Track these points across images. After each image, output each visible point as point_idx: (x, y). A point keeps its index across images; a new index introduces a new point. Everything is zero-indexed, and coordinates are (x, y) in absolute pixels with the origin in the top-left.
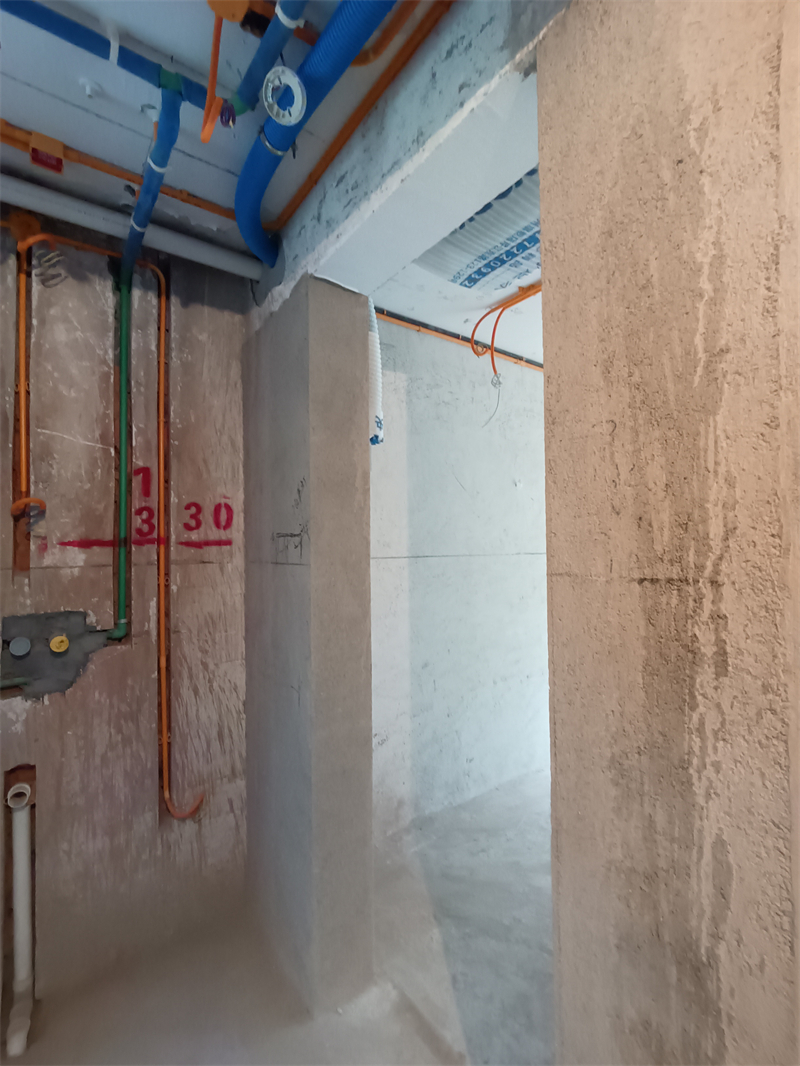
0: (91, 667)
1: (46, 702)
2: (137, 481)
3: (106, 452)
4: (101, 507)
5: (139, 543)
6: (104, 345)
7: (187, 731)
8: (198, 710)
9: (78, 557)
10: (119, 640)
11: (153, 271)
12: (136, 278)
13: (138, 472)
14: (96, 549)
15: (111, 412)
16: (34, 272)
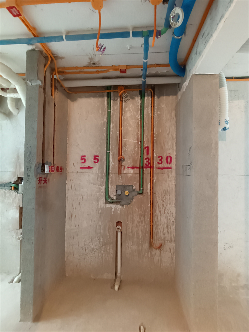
0: (134, 200)
1: (124, 207)
2: (145, 150)
3: (138, 143)
4: (137, 158)
5: (146, 168)
6: (138, 115)
7: (157, 223)
8: (161, 218)
9: (131, 171)
10: (141, 194)
11: (150, 91)
12: (146, 94)
13: (145, 148)
14: (136, 169)
15: (139, 132)
16: (123, 100)
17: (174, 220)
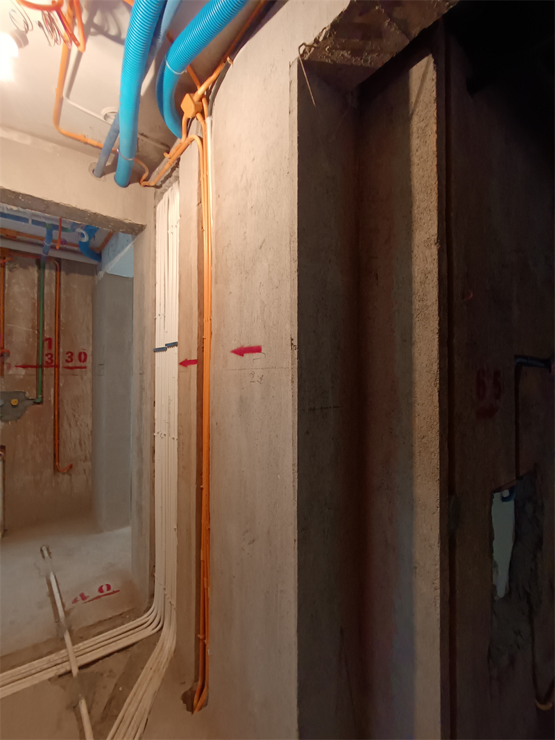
0: (27, 412)
1: (10, 423)
2: (46, 343)
3: (34, 332)
4: (31, 353)
5: (47, 367)
6: (33, 292)
7: (66, 440)
8: (71, 433)
9: (22, 371)
10: (39, 403)
11: (54, 264)
12: (47, 266)
13: (47, 339)
14: (30, 368)
15: (36, 317)
16: (7, 267)
17: (90, 433)
